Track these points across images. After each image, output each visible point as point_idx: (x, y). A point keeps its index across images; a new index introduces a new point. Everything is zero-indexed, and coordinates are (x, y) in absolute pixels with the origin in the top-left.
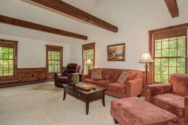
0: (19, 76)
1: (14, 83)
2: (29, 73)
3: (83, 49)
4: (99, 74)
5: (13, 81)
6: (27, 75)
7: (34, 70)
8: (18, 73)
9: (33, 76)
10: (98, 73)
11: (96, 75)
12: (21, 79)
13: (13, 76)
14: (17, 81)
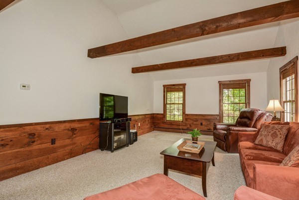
0: (187, 122)
1: (182, 129)
2: (197, 120)
3: (280, 77)
4: (274, 135)
5: (181, 127)
6: (195, 123)
7: (203, 118)
8: (186, 119)
9: (202, 124)
10: (272, 132)
11: (266, 136)
12: (189, 126)
13: (182, 121)
14: (185, 128)
